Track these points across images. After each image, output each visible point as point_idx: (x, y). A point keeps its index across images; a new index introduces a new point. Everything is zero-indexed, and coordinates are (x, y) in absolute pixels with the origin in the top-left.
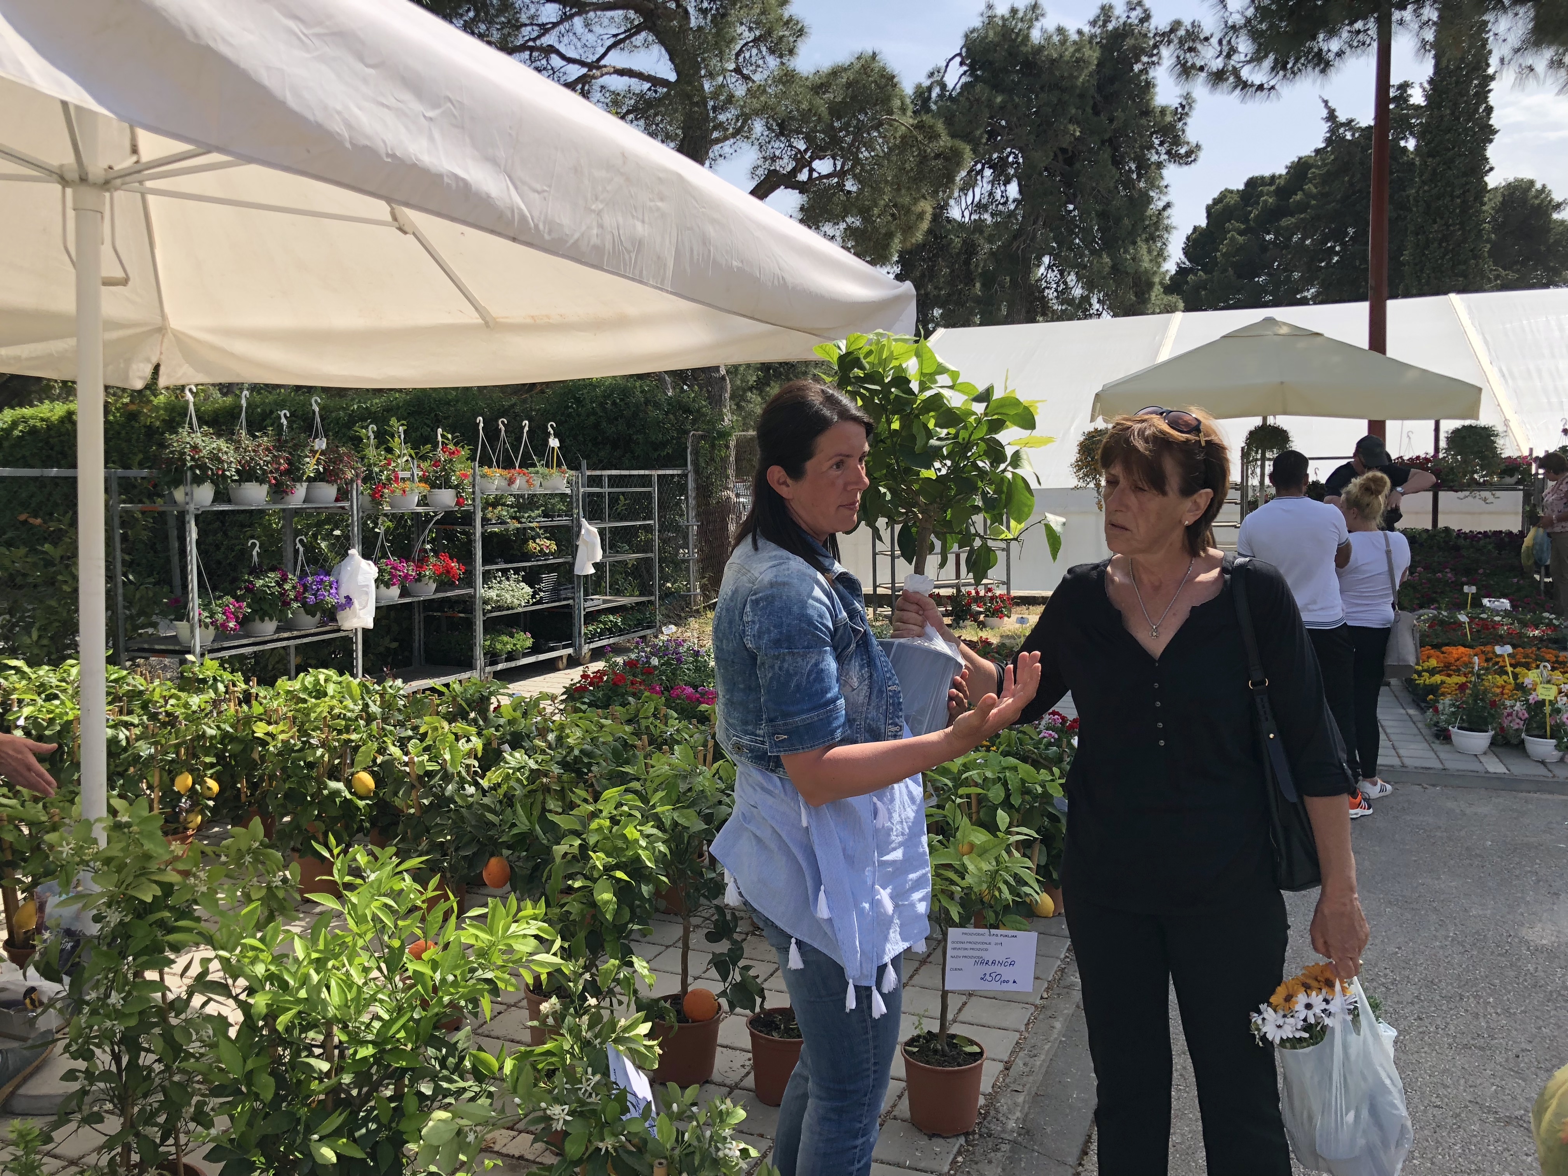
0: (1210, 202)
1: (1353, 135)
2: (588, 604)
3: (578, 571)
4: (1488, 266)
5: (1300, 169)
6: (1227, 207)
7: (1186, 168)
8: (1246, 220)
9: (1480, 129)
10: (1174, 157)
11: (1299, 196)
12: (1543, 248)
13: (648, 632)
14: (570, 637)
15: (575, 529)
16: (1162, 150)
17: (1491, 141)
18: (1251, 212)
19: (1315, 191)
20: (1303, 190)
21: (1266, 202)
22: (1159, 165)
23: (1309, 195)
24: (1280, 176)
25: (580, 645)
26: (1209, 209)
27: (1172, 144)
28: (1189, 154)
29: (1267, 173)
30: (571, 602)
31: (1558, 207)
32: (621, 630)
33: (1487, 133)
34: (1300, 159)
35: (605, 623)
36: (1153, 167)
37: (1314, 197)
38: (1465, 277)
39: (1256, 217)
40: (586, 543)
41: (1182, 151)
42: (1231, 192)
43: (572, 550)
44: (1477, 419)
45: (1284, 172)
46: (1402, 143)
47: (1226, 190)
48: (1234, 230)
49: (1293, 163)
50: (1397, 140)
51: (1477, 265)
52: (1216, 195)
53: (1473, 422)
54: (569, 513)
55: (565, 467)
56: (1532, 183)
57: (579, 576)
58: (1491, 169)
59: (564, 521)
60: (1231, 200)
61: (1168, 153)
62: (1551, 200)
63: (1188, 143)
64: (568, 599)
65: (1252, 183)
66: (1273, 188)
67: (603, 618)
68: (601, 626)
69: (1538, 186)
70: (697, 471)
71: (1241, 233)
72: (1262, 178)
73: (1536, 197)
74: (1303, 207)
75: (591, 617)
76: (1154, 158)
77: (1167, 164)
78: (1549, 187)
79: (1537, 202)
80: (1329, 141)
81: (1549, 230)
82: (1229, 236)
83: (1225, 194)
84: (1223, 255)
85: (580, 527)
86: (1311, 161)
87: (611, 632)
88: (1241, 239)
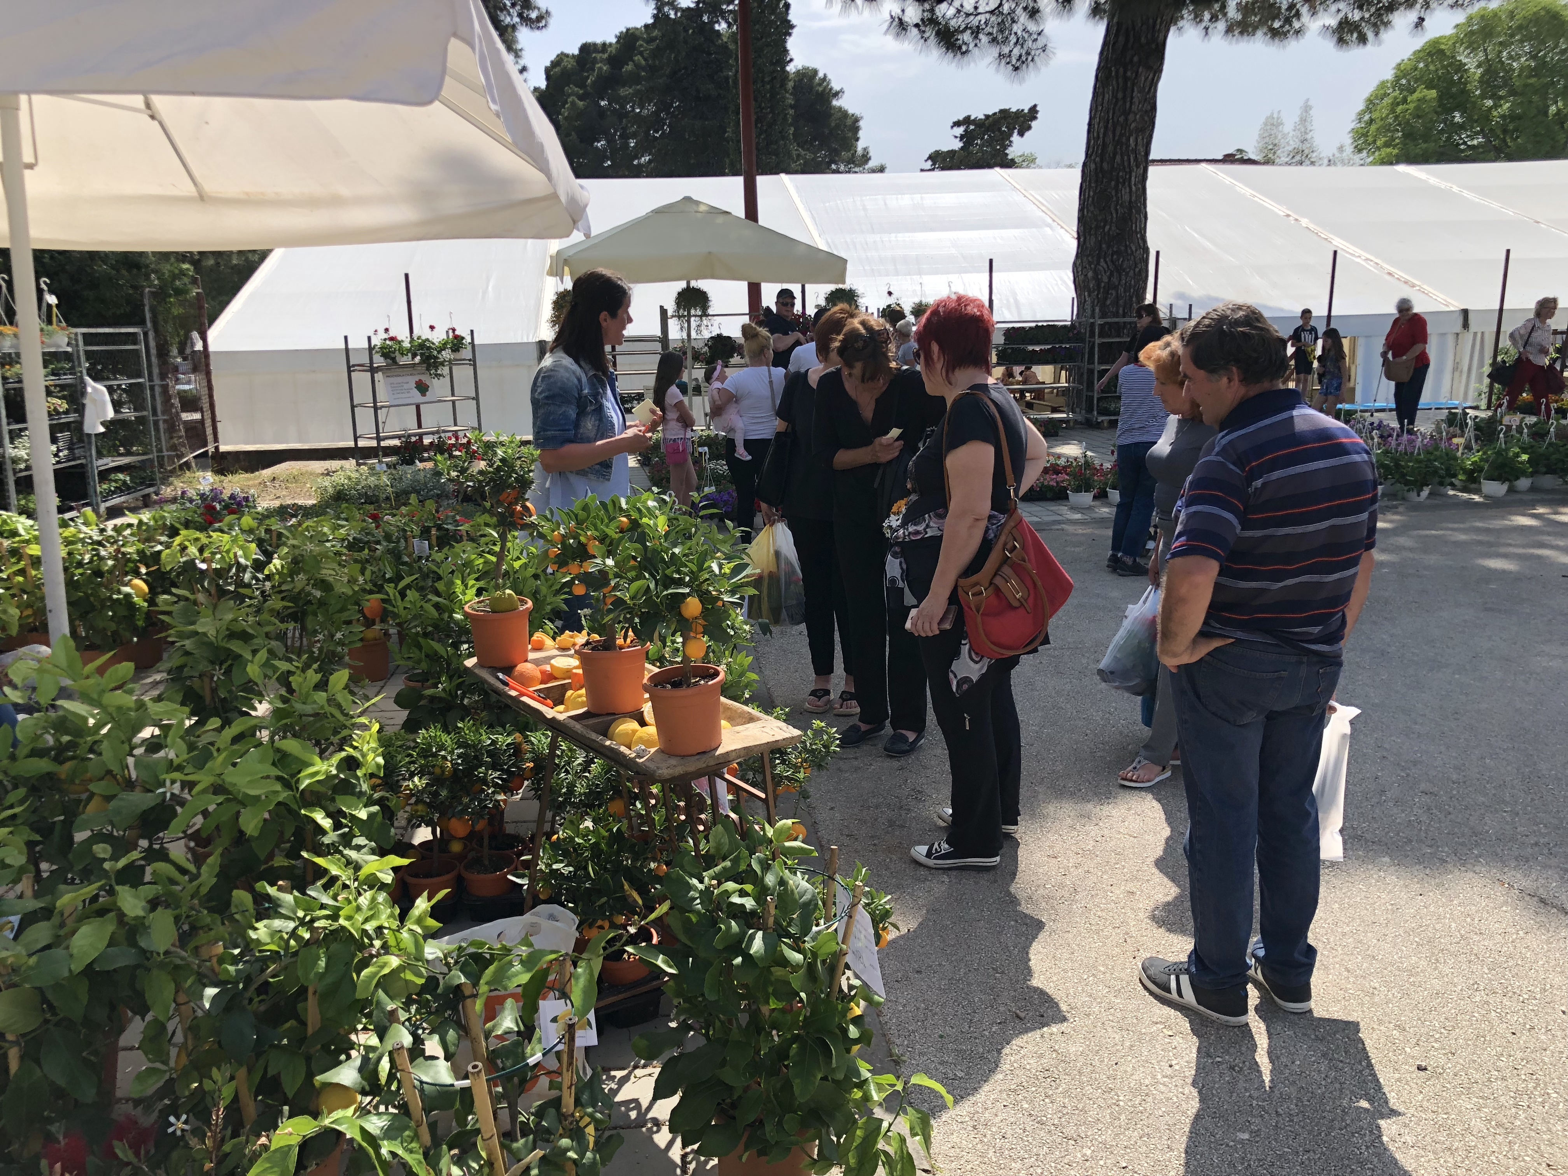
0: (548, 64)
1: (676, 14)
2: (100, 462)
3: (88, 428)
4: (794, 149)
5: (628, 38)
6: (564, 71)
7: (537, 33)
8: (582, 85)
9: (781, 23)
10: (526, 20)
11: (630, 67)
12: (827, 131)
13: (151, 490)
14: (85, 496)
15: (79, 388)
16: (514, 12)
17: (790, 34)
18: (588, 77)
19: (643, 62)
20: (633, 61)
21: (600, 69)
22: (514, 27)
23: (637, 66)
24: (611, 44)
25: (97, 503)
26: (548, 71)
27: (522, 7)
28: (540, 18)
29: (599, 40)
30: (83, 461)
31: (836, 94)
32: (129, 488)
33: (787, 27)
34: (628, 30)
35: (116, 481)
36: (510, 30)
37: (643, 69)
38: (777, 155)
39: (593, 83)
40: (94, 401)
41: (534, 15)
42: (567, 56)
43: (80, 409)
44: (844, 282)
45: (614, 40)
46: (717, 27)
47: (562, 53)
48: (573, 94)
49: (621, 33)
50: (712, 23)
51: (785, 145)
52: (553, 57)
53: (841, 286)
54: (72, 371)
55: (64, 324)
56: (815, 72)
57: (89, 435)
58: (791, 60)
59: (68, 379)
60: (569, 64)
61: (520, 15)
62: (831, 89)
63: (539, 9)
64: (79, 458)
65: (586, 49)
66: (606, 56)
67: (112, 476)
68: (114, 484)
69: (821, 75)
70: (156, 331)
71: (581, 98)
72: (595, 44)
73: (820, 85)
74: (634, 79)
75: (104, 475)
76: (508, 20)
77: (519, 27)
78: (829, 76)
79: (821, 89)
80: (655, 17)
81: (830, 115)
82: (570, 100)
83: (562, 57)
84: (566, 118)
85: (84, 385)
86: (638, 33)
87: (122, 491)
88: (581, 104)
